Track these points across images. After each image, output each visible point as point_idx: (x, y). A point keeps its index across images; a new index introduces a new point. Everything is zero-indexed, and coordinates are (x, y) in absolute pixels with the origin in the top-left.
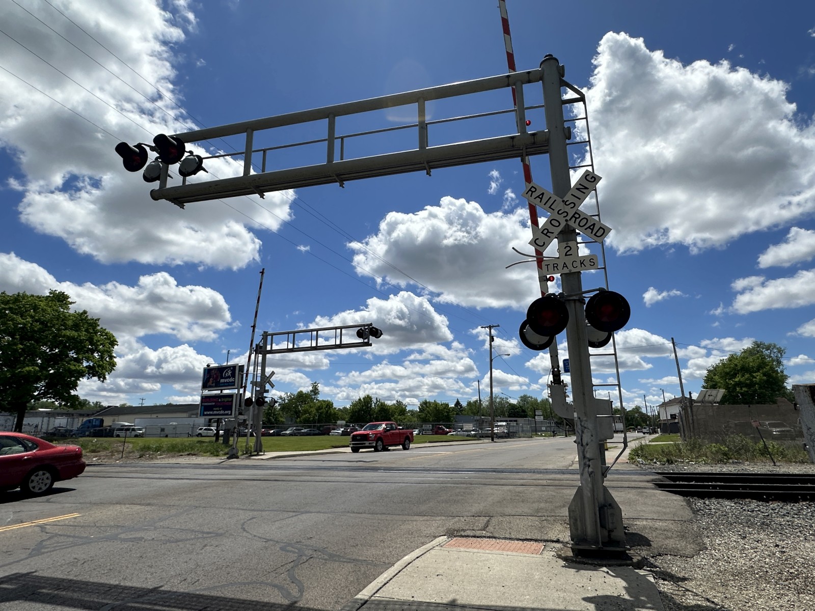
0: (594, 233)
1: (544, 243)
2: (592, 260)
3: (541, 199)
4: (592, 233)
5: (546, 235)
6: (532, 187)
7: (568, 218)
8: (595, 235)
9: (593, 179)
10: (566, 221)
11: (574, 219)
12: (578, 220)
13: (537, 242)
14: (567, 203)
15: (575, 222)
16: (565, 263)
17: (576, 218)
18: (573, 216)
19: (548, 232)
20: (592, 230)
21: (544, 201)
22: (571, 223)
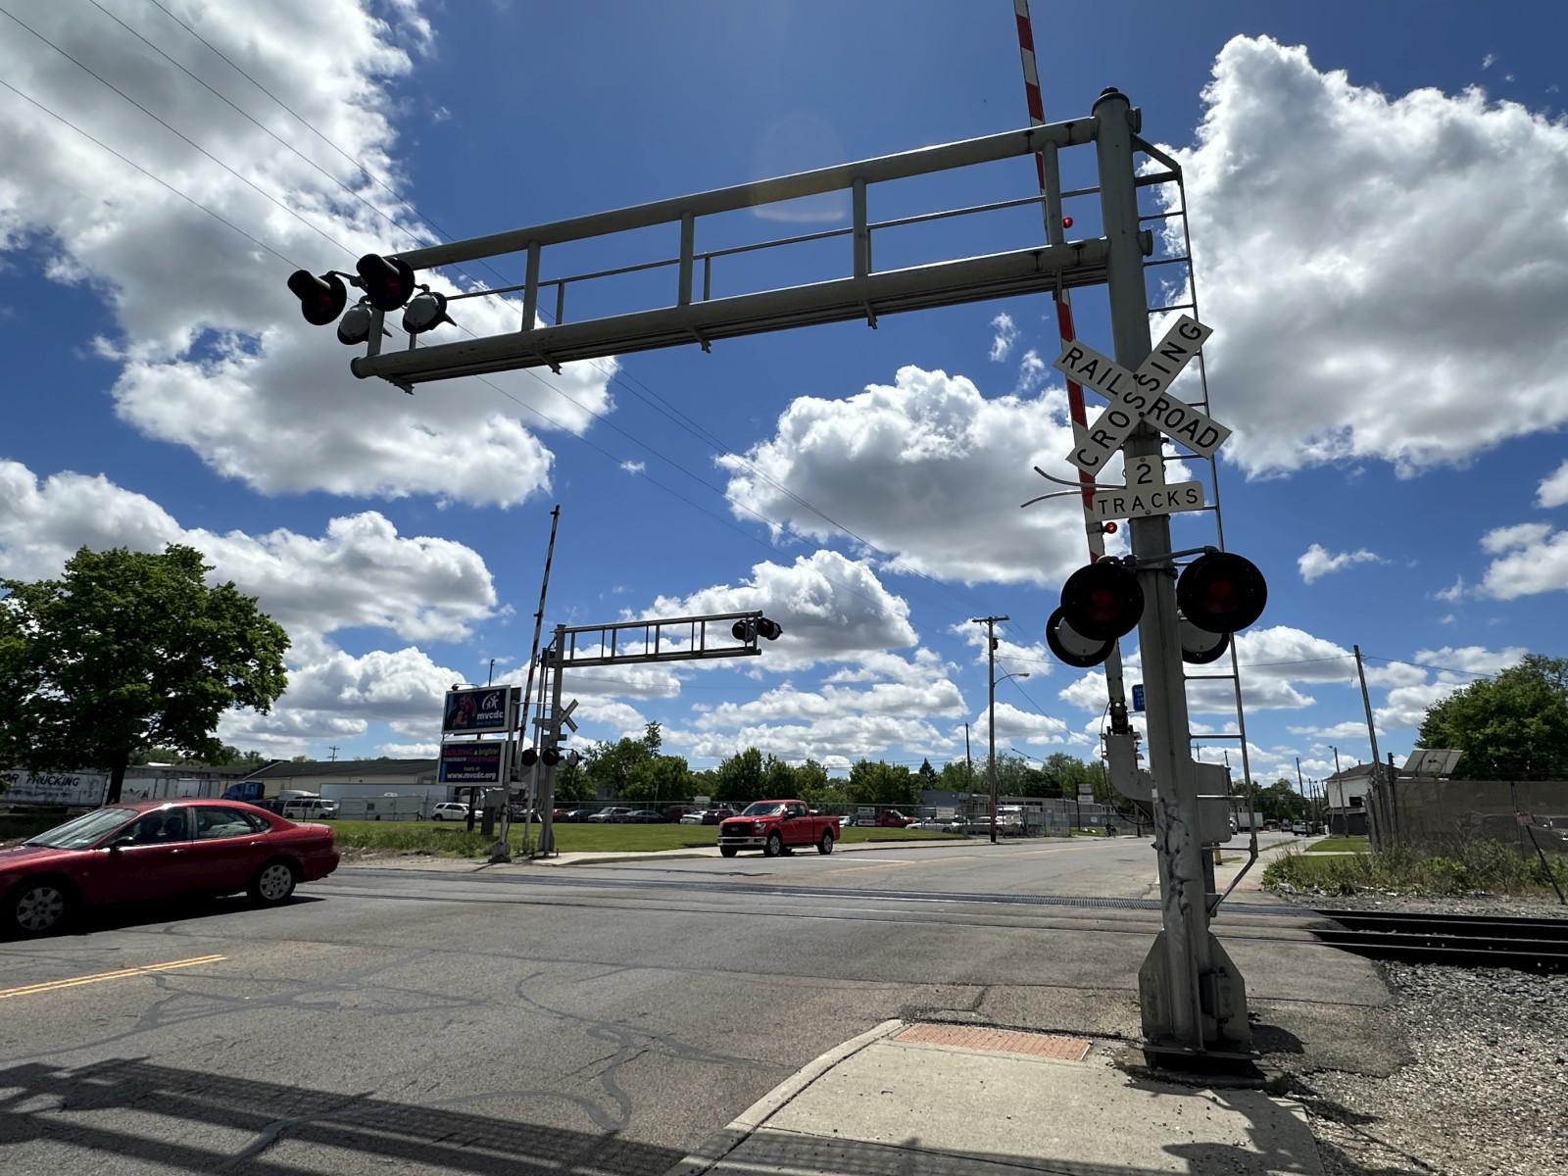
0: (1196, 438)
1: (1097, 459)
2: (1191, 493)
3: (1092, 372)
4: (1191, 438)
5: (1100, 442)
6: (1075, 349)
7: (1144, 410)
8: (1198, 442)
9: (1196, 333)
10: (1141, 415)
11: (1156, 411)
12: (1164, 414)
13: (1082, 456)
14: (1144, 381)
15: (1158, 418)
16: (1137, 498)
17: (1161, 410)
18: (1155, 406)
19: (1105, 437)
20: (1193, 432)
21: (1098, 375)
22: (1151, 420)
